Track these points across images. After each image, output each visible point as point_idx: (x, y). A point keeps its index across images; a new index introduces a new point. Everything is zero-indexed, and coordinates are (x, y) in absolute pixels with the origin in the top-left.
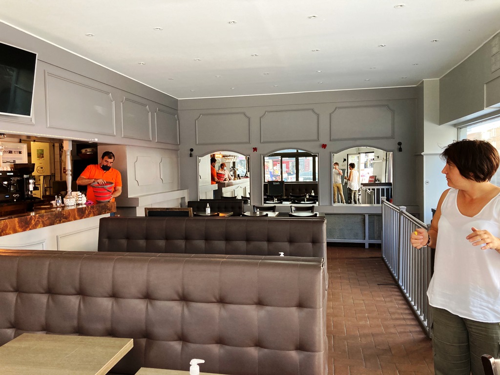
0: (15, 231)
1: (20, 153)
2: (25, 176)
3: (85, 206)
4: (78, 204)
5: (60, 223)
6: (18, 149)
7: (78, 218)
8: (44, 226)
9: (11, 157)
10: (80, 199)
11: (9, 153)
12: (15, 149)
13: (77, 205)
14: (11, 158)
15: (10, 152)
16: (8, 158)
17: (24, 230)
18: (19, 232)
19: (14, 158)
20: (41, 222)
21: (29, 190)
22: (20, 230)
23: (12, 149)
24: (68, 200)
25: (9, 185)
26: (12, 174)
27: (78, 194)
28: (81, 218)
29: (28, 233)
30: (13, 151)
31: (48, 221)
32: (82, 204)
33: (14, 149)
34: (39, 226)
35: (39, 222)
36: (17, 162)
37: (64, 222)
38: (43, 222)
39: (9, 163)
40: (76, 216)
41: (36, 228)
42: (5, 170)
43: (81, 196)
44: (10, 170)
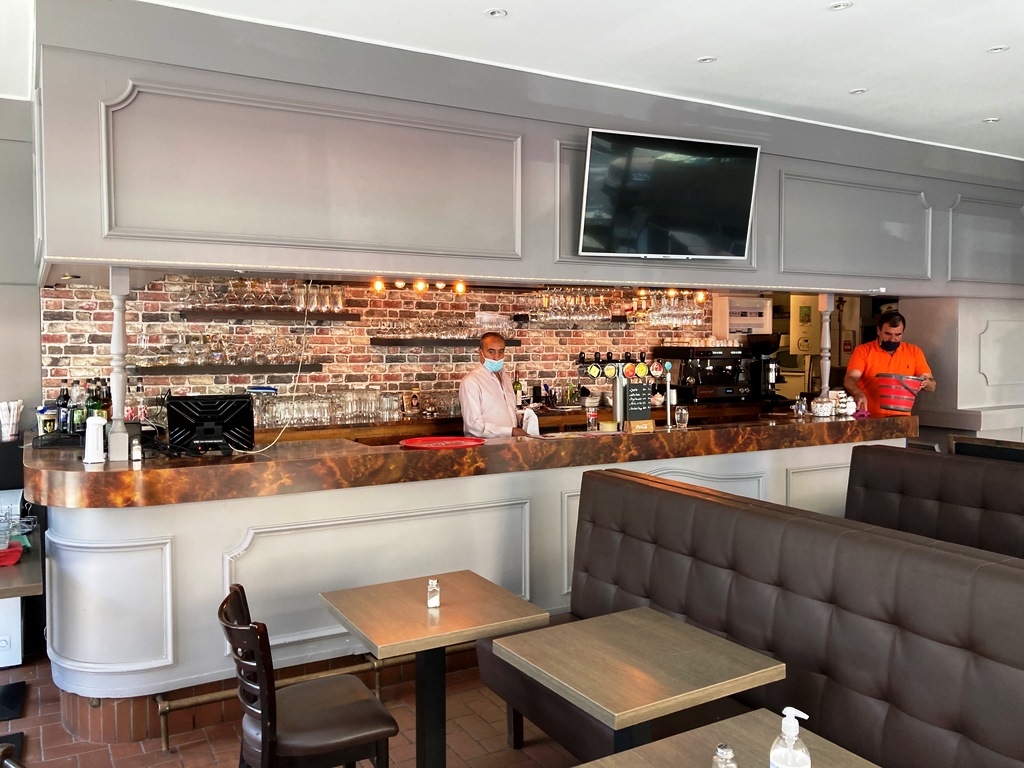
0: (709, 452)
1: (761, 315)
2: (764, 357)
3: (852, 419)
4: (839, 415)
5: (791, 446)
6: (757, 308)
7: (829, 441)
8: (760, 449)
9: (743, 323)
10: (843, 405)
11: (742, 315)
12: (753, 308)
13: (836, 415)
14: (744, 325)
15: (744, 314)
16: (739, 325)
17: (725, 452)
18: (715, 453)
19: (749, 325)
20: (755, 441)
21: (769, 383)
22: (716, 450)
23: (746, 308)
24: (819, 405)
25: (736, 371)
26: (740, 353)
27: (840, 396)
28: (835, 442)
29: (730, 457)
30: (748, 311)
31: (767, 442)
32: (846, 415)
33: (750, 308)
34: (751, 447)
35: (752, 440)
36: (755, 331)
37: (798, 446)
38: (758, 442)
39: (741, 334)
40: (826, 437)
41: (745, 451)
42: (730, 345)
43: (844, 400)
44: (737, 345)
